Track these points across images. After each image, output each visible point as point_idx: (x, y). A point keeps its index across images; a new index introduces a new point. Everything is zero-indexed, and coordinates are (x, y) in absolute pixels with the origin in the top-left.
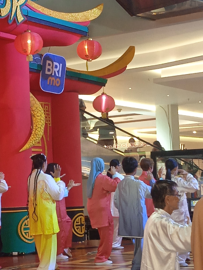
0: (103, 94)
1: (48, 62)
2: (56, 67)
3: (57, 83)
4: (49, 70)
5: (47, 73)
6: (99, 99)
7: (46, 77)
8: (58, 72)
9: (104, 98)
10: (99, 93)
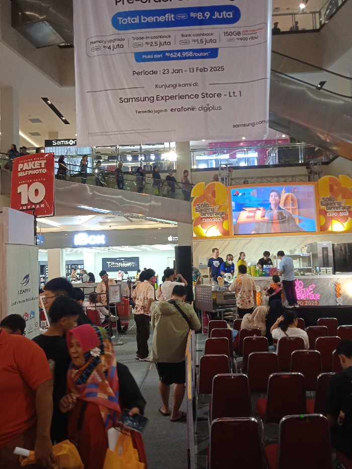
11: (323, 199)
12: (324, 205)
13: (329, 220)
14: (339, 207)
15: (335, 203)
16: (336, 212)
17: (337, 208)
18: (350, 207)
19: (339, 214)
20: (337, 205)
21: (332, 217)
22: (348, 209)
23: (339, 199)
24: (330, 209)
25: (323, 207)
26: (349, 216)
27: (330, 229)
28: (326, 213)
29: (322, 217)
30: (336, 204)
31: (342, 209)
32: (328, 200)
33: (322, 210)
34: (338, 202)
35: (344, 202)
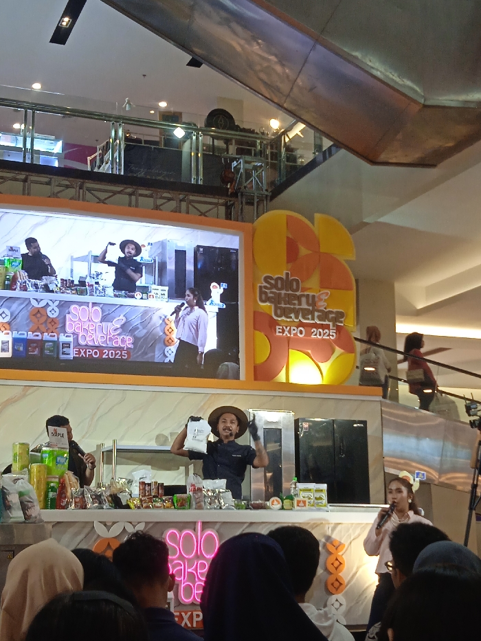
11: (267, 279)
12: (268, 299)
13: (280, 348)
14: (312, 313)
15: (299, 298)
16: (301, 324)
17: (306, 313)
18: (341, 315)
19: (309, 334)
20: (304, 306)
21: (289, 339)
22: (335, 320)
23: (312, 284)
24: (285, 313)
25: (266, 306)
26: (338, 342)
27: (282, 377)
28: (273, 324)
29: (261, 337)
30: (304, 300)
31: (320, 318)
32: (279, 286)
33: (263, 314)
34: (308, 296)
35: (324, 297)
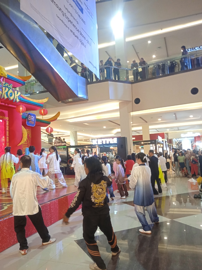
0: (49, 127)
1: (29, 116)
2: (32, 117)
3: (33, 123)
4: (30, 118)
5: (29, 119)
6: (48, 128)
7: (29, 121)
8: (33, 119)
9: (50, 128)
10: (48, 127)
